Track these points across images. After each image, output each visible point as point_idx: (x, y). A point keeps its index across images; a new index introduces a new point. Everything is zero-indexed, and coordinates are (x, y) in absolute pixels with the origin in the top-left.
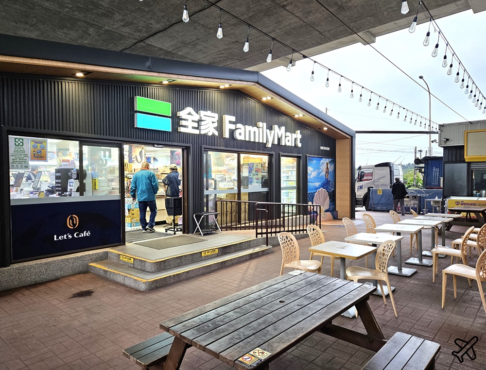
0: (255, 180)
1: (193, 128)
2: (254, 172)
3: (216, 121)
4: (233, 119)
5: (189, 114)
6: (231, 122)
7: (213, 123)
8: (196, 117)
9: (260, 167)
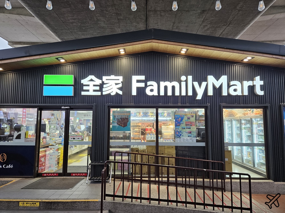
0: (184, 134)
1: (94, 91)
2: (183, 125)
3: (121, 82)
4: (143, 78)
5: (92, 80)
6: (138, 81)
7: (116, 84)
8: (98, 82)
9: (193, 120)
